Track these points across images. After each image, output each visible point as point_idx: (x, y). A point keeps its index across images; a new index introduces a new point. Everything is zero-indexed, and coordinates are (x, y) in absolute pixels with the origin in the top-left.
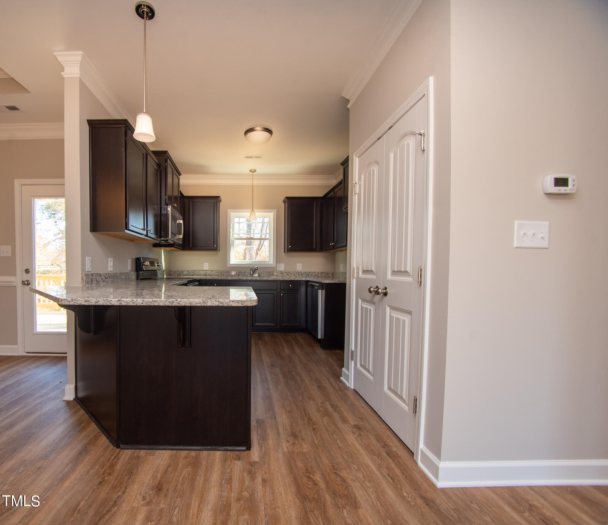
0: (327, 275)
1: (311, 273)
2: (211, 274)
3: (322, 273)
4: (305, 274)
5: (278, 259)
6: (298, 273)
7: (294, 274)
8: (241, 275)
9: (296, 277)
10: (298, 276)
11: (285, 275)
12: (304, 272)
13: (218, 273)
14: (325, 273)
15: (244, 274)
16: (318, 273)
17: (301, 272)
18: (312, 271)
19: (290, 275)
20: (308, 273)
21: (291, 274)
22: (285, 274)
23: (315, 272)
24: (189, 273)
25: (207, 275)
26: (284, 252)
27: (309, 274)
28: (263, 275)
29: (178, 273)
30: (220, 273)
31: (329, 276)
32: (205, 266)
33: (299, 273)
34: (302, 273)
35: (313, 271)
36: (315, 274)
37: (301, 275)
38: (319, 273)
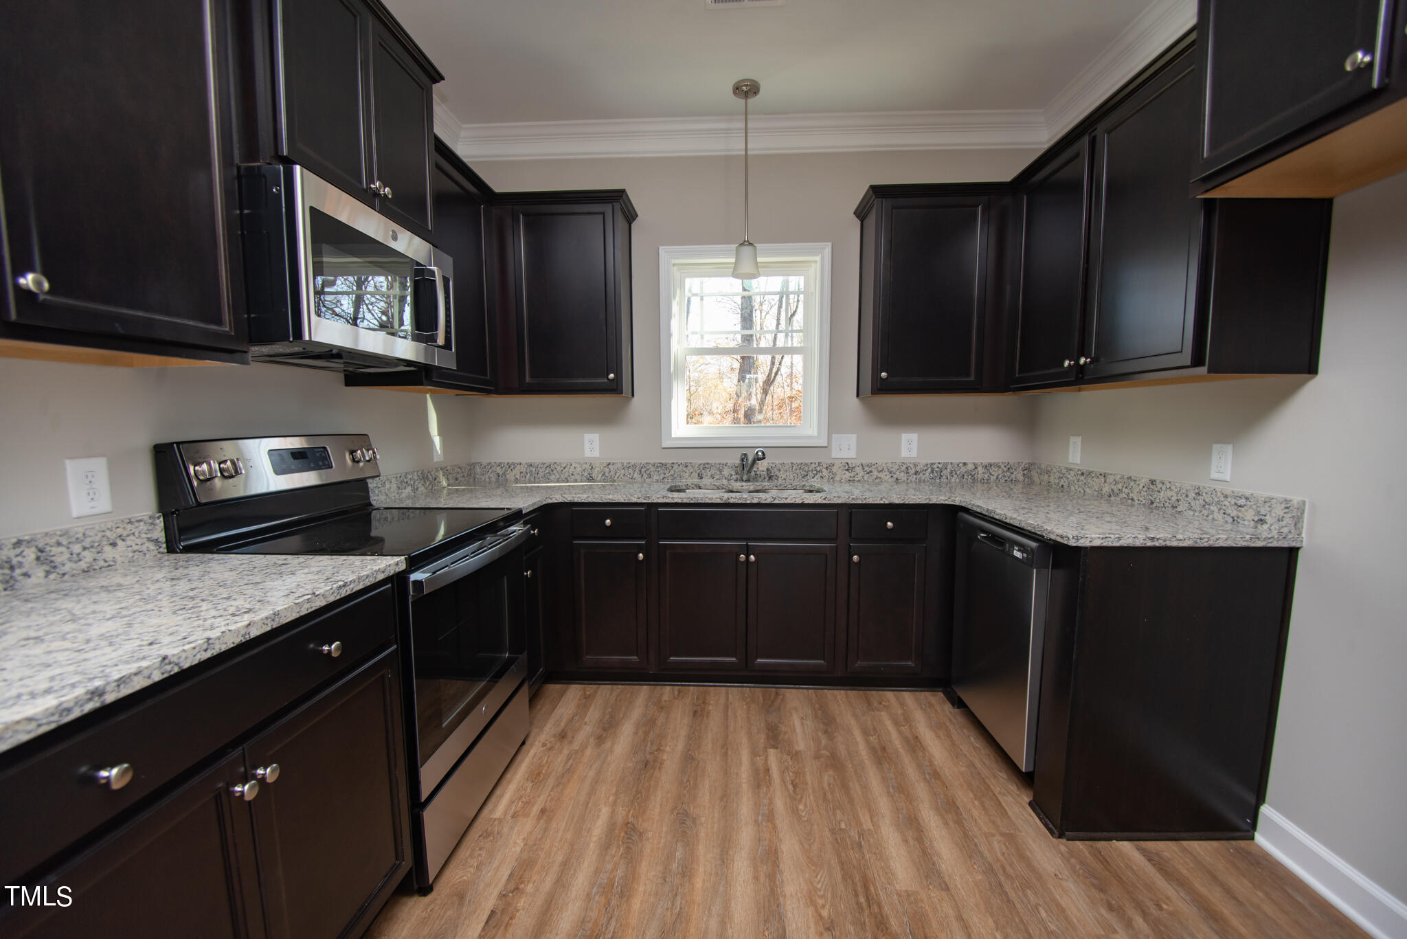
0: (1008, 474)
1: (949, 467)
2: (607, 474)
3: (991, 465)
4: (929, 470)
5: (834, 423)
6: (903, 468)
7: (890, 473)
8: (709, 474)
9: (897, 479)
10: (903, 476)
11: (860, 475)
12: (927, 465)
13: (631, 471)
14: (999, 467)
15: (718, 473)
16: (976, 468)
17: (915, 465)
18: (956, 461)
19: (875, 473)
20: (940, 466)
21: (879, 472)
22: (858, 470)
23: (965, 464)
24: (534, 469)
25: (594, 475)
26: (858, 396)
27: (944, 472)
28: (784, 476)
29: (499, 470)
30: (637, 470)
31: (1013, 476)
32: (587, 446)
33: (907, 468)
34: (918, 469)
35: (958, 461)
36: (963, 470)
37: (916, 473)
38: (980, 468)
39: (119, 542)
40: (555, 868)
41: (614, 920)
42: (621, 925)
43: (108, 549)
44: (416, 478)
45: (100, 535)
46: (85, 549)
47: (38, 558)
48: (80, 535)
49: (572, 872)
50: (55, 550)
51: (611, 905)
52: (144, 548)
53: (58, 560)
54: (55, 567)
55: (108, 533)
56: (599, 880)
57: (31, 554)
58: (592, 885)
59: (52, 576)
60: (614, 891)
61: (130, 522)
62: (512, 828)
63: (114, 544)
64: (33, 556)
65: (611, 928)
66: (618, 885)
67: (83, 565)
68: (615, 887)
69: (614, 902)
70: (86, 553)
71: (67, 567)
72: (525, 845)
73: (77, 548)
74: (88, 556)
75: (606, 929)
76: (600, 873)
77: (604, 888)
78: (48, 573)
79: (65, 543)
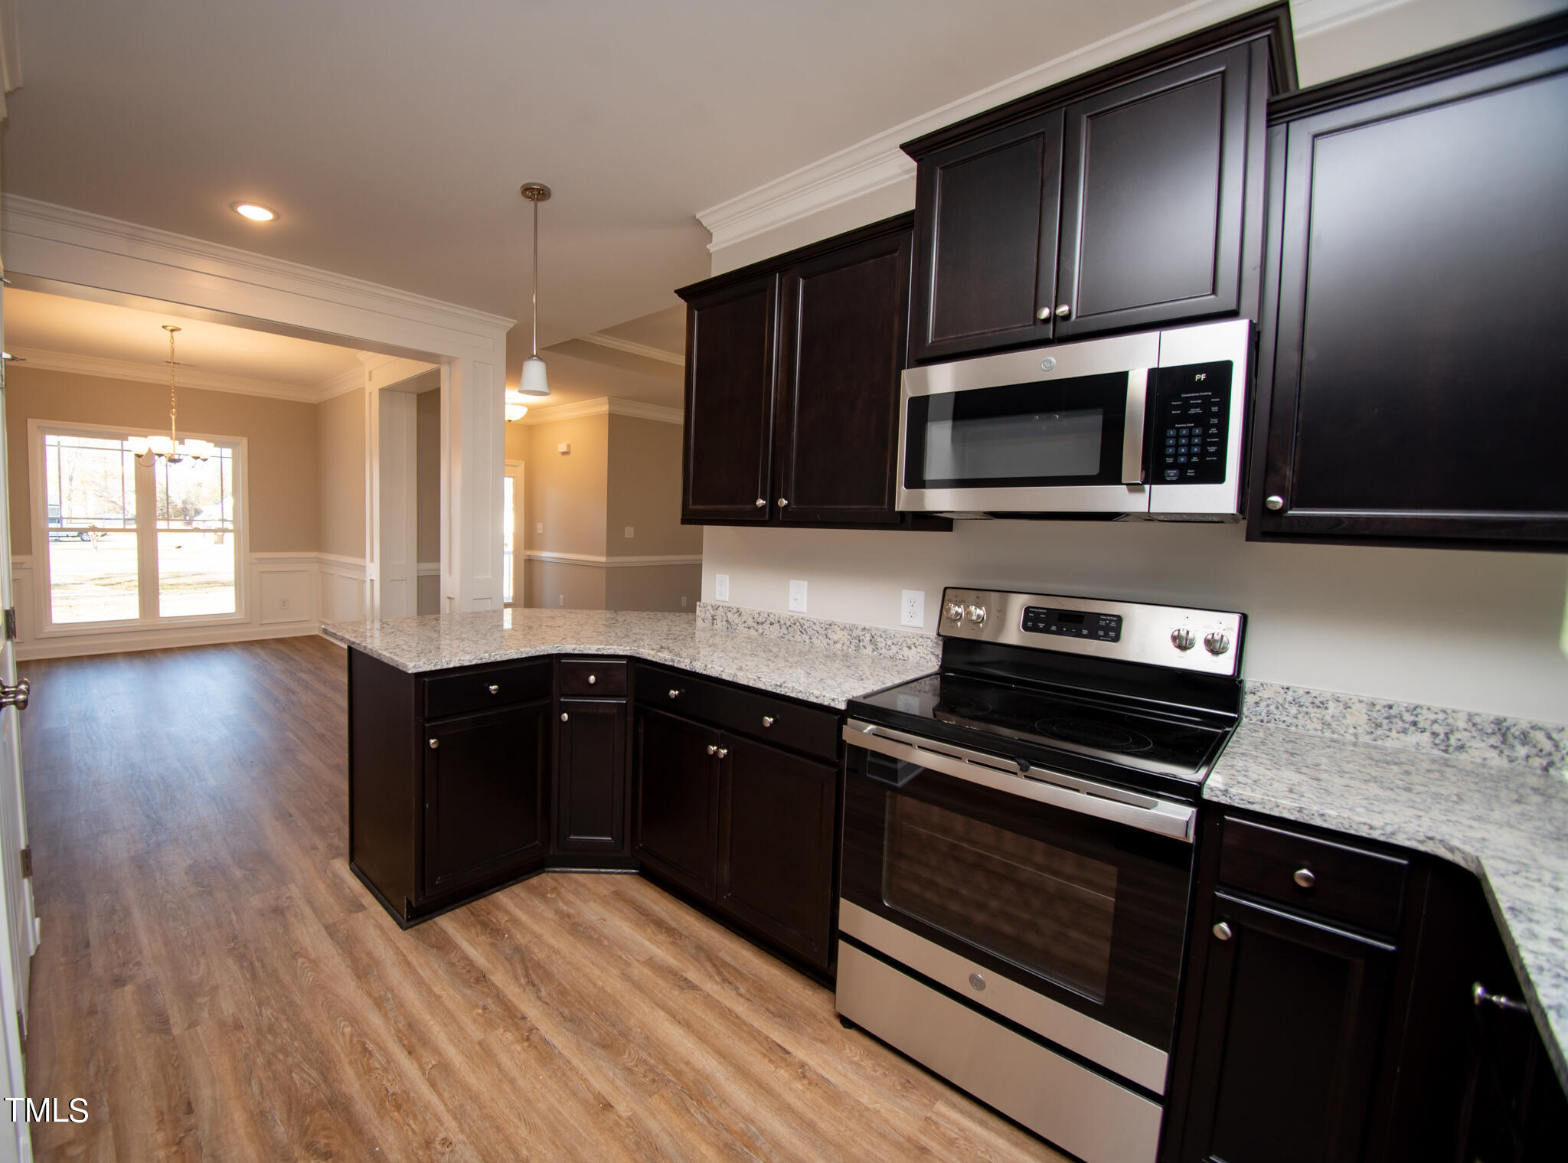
39: (913, 647)
40: (810, 1115)
41: (705, 1122)
42: (695, 1125)
43: (905, 649)
44: (1462, 724)
45: (903, 639)
46: (893, 644)
47: (871, 640)
48: (892, 635)
49: (794, 1125)
50: (879, 639)
51: (724, 1131)
52: (928, 657)
53: (880, 645)
54: (877, 649)
55: (907, 639)
56: (764, 1140)
57: (868, 637)
58: (762, 1132)
59: (875, 653)
60: (739, 1144)
61: (922, 637)
62: (906, 1110)
63: (909, 648)
64: (868, 639)
65: (699, 1117)
66: (743, 1150)
67: (891, 653)
68: (742, 1146)
69: (725, 1135)
70: (893, 647)
71: (883, 651)
72: (867, 1109)
73: (889, 642)
74: (894, 649)
75: (701, 1112)
76: (774, 1147)
77: (749, 1138)
78: (874, 650)
79: (884, 636)
